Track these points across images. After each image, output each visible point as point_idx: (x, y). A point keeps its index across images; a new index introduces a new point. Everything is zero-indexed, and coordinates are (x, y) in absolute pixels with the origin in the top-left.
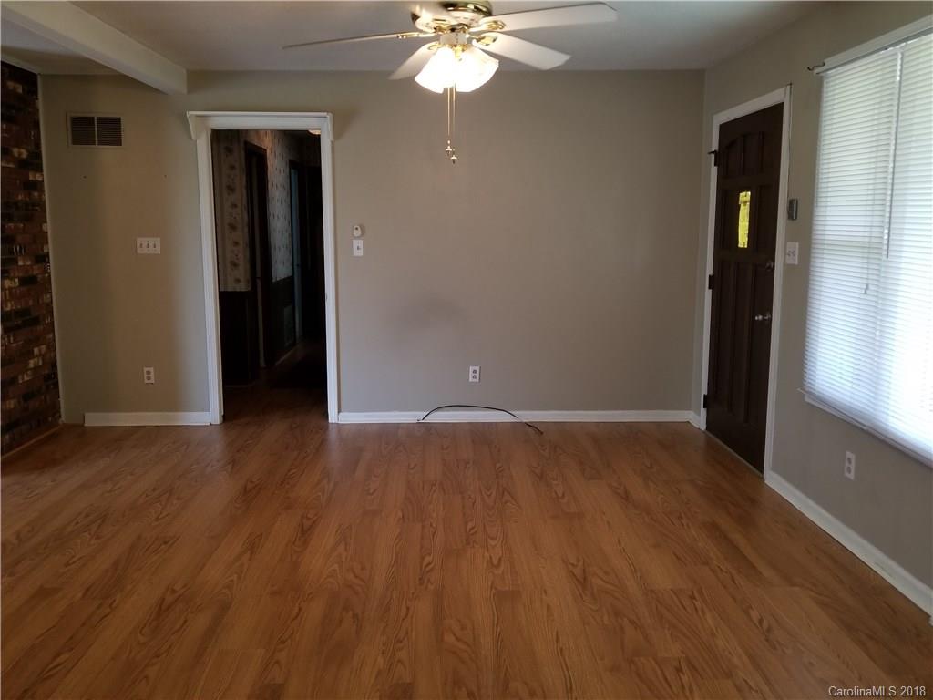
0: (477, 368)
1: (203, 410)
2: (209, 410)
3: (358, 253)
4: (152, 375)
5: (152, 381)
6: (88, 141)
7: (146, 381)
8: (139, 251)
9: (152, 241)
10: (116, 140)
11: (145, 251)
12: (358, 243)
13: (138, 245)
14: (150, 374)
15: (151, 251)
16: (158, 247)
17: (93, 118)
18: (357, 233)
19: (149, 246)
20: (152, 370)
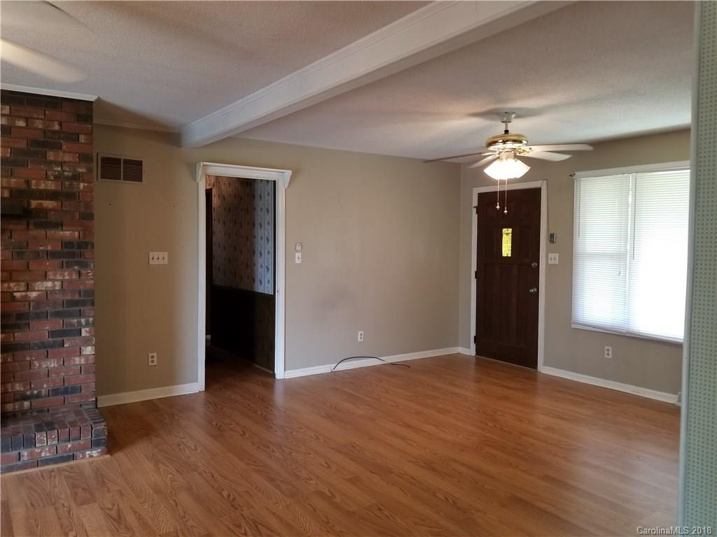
0: (362, 332)
1: (193, 382)
2: (197, 382)
3: (298, 261)
4: (155, 359)
5: (155, 363)
6: (116, 177)
7: (150, 364)
8: (151, 262)
9: (161, 254)
10: (139, 178)
11: (155, 262)
12: (298, 255)
13: (151, 258)
14: (154, 359)
15: (161, 262)
16: (166, 259)
17: (120, 160)
18: (299, 248)
19: (159, 258)
20: (155, 354)
